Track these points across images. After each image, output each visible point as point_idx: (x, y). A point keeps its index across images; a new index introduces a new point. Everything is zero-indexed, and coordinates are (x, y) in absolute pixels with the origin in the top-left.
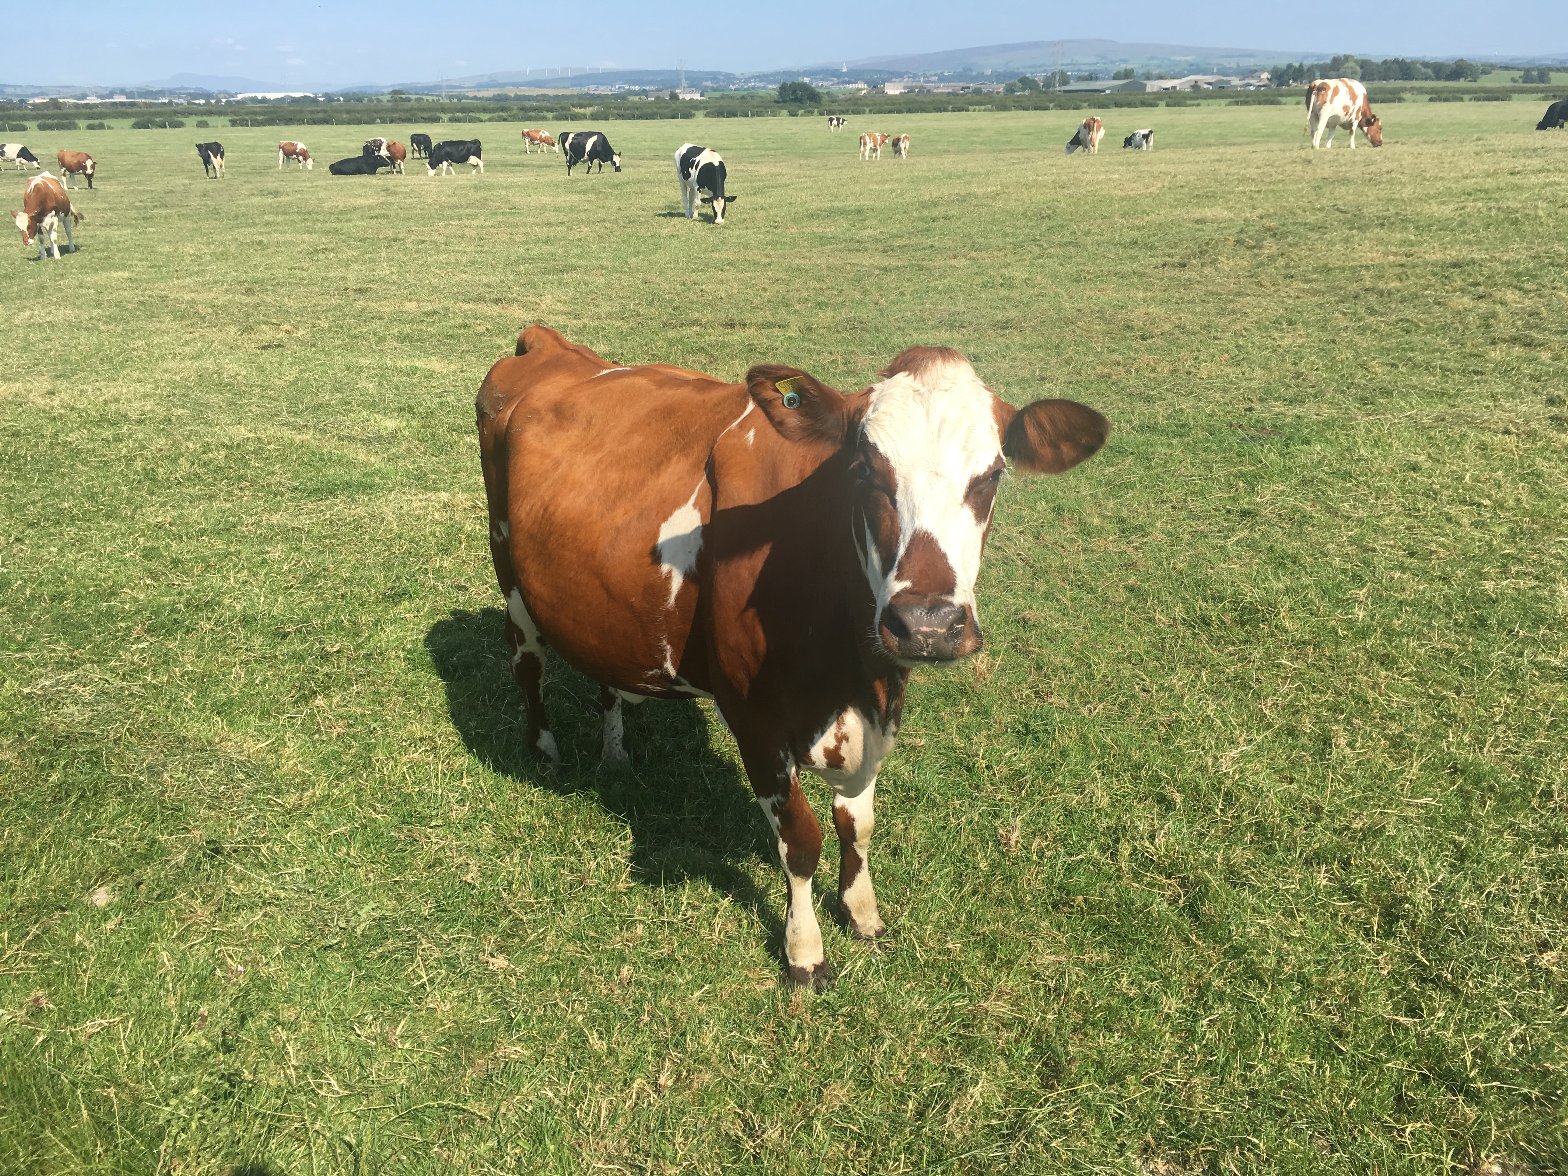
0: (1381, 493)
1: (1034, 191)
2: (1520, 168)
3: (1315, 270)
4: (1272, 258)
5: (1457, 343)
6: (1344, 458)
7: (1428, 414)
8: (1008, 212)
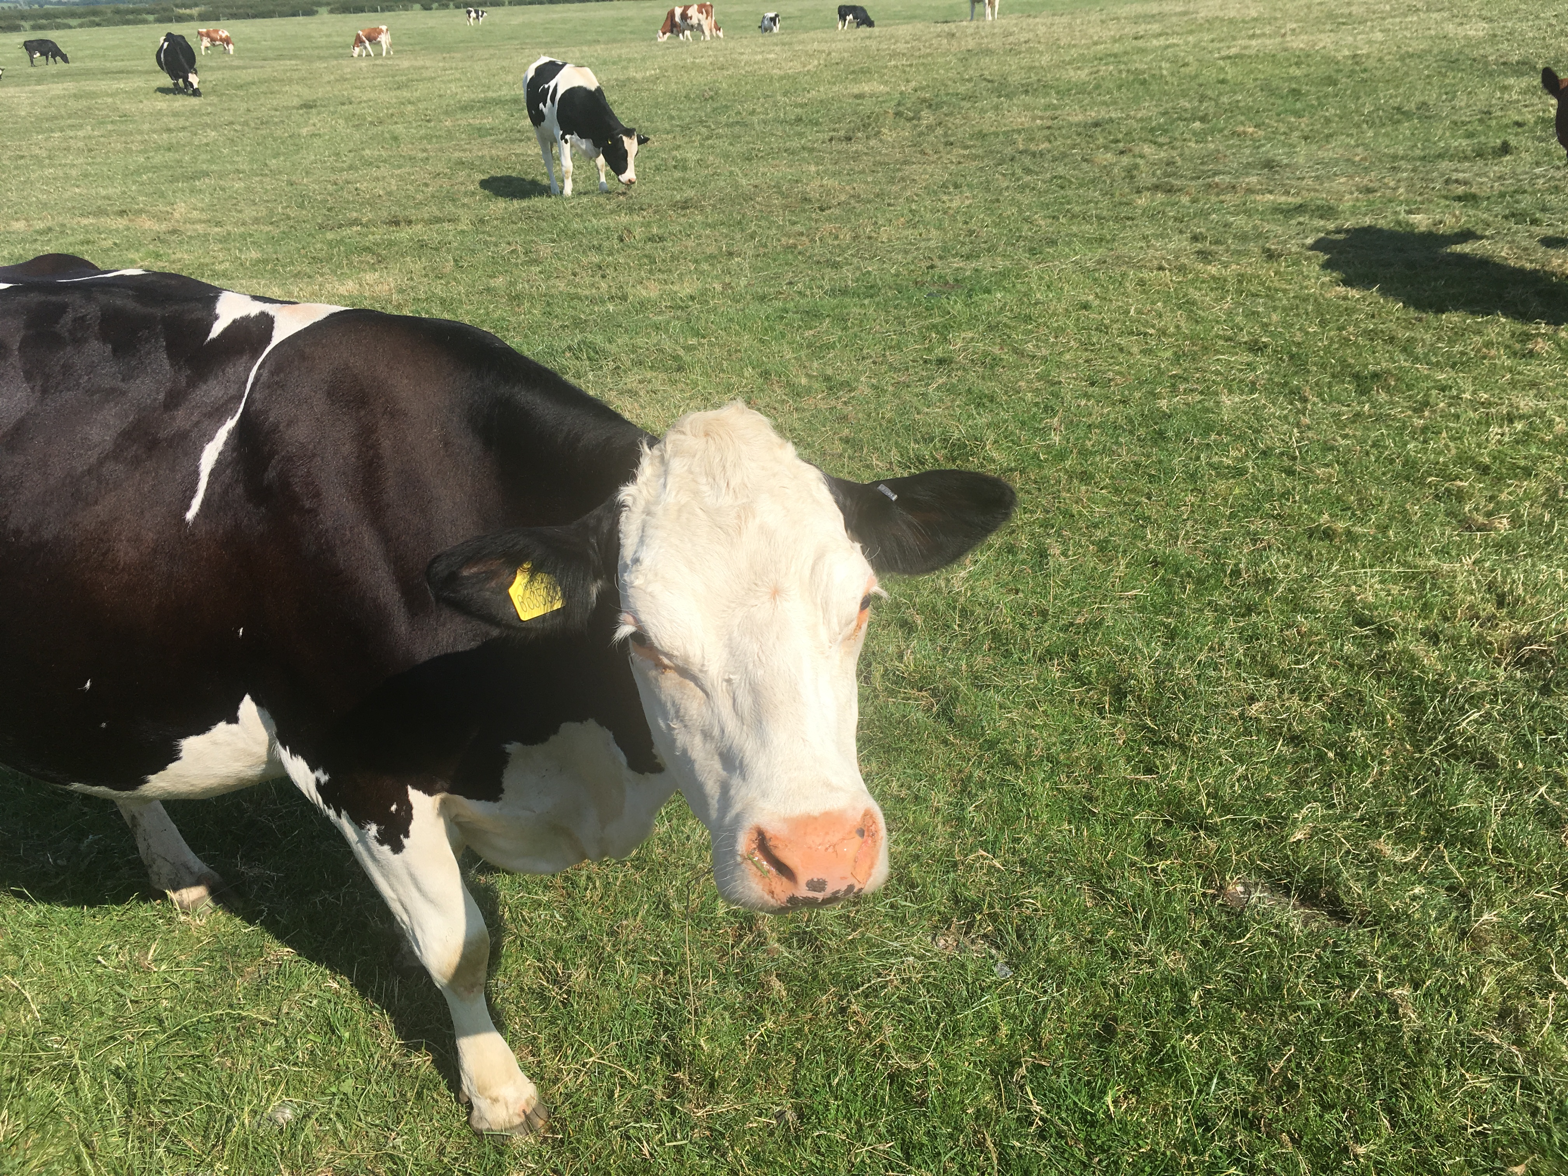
0: (1059, 331)
1: (693, 73)
2: (1142, 33)
3: (972, 137)
4: (930, 128)
5: (1106, 194)
6: (1023, 303)
7: (1090, 257)
8: (670, 95)
